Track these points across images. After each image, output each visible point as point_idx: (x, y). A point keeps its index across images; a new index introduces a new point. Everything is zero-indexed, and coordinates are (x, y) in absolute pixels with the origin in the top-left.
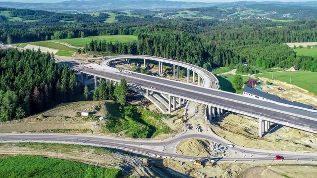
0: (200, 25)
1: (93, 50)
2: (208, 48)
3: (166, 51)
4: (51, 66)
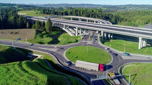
2: (109, 15)
3: (84, 15)
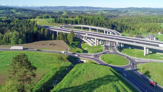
0: (110, 17)
1: (56, 22)
4: (35, 26)
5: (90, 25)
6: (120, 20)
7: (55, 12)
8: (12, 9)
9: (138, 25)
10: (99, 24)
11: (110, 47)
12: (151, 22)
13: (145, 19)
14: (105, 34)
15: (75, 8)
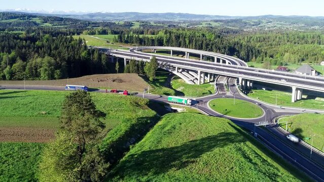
0: (225, 32)
1: (121, 41)
2: (235, 44)
3: (192, 45)
4: (83, 48)
5: (186, 47)
6: (246, 38)
7: (117, 23)
8: (35, 17)
9: (281, 49)
10: (204, 46)
11: (228, 86)
12: (306, 42)
13: (296, 36)
14: (215, 62)
15: (156, 15)
